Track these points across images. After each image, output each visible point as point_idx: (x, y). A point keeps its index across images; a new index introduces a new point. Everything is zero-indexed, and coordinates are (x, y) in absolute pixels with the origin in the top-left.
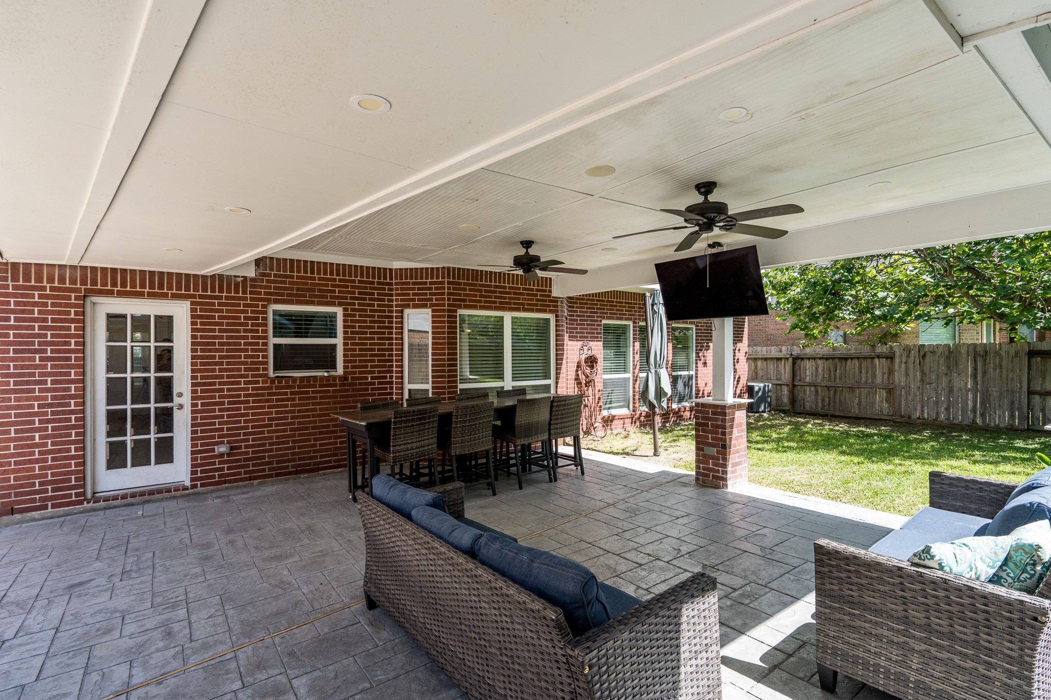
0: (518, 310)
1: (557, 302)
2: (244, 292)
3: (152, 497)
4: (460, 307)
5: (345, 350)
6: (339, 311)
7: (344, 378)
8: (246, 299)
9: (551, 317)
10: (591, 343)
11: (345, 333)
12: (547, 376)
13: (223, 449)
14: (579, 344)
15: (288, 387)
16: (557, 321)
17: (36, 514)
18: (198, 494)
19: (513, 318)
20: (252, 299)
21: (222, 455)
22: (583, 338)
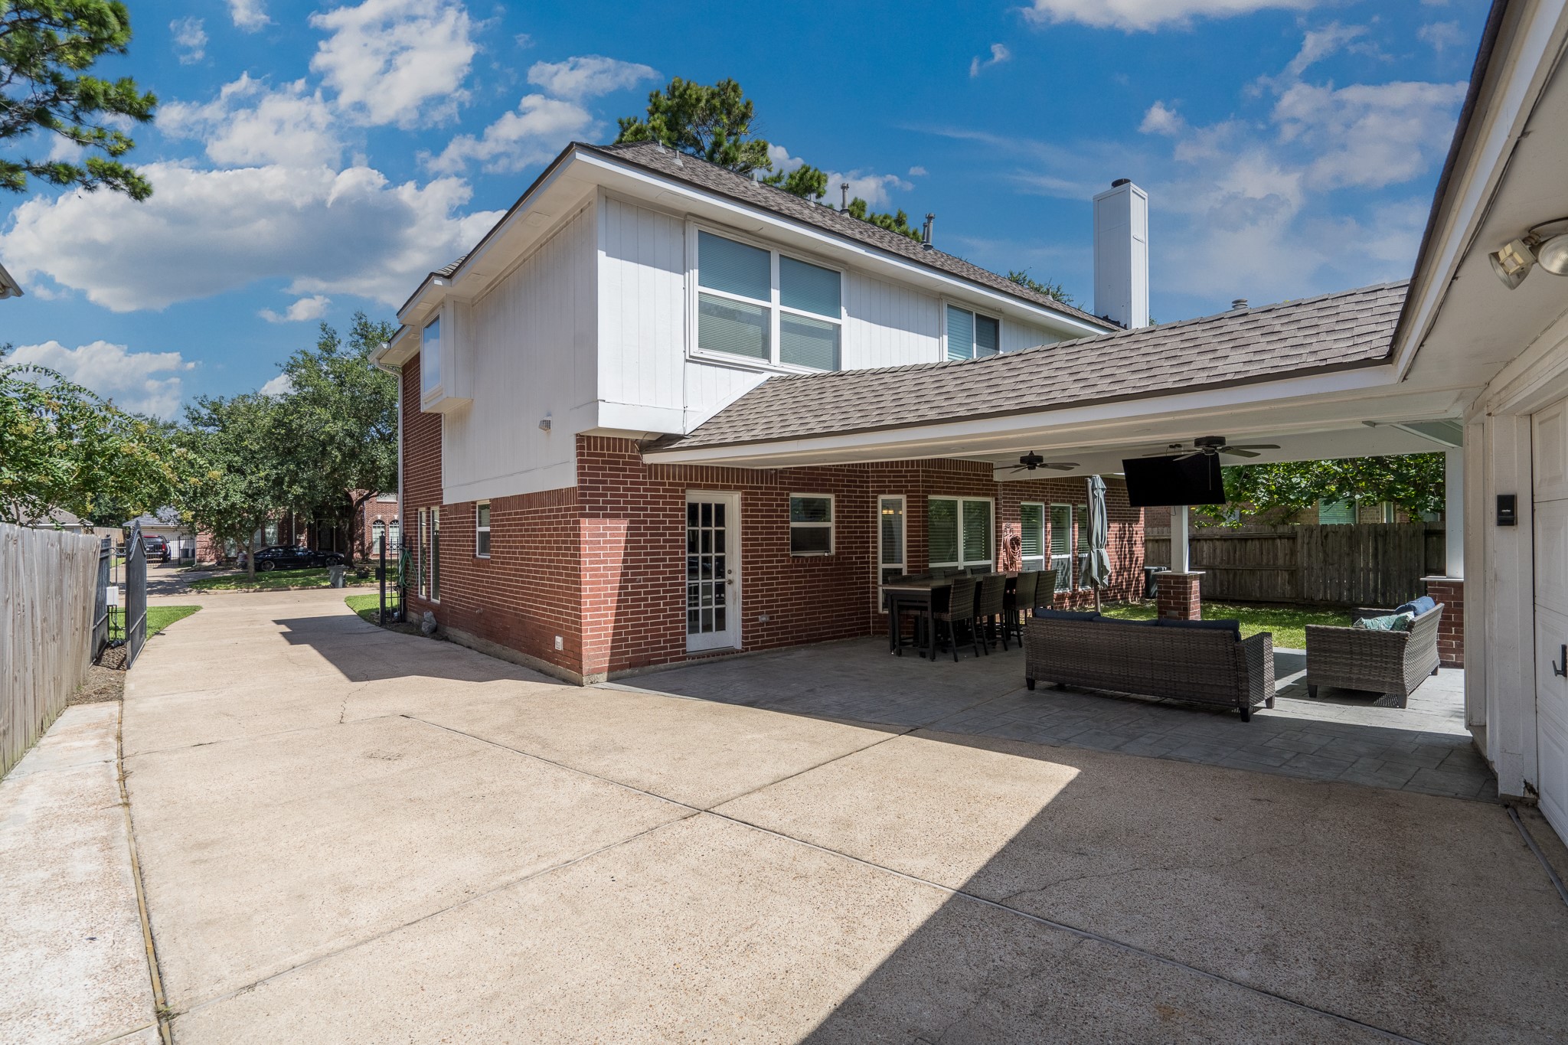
0: (969, 494)
1: (997, 486)
2: (776, 484)
3: (724, 657)
4: (929, 493)
5: (837, 533)
6: (832, 497)
7: (836, 558)
8: (776, 489)
9: (991, 500)
10: (1013, 525)
11: (837, 517)
12: (988, 557)
13: (763, 619)
15: (801, 566)
16: (996, 504)
17: (662, 666)
18: (749, 656)
19: (964, 502)
20: (781, 489)
21: (762, 624)
22: (1012, 519)
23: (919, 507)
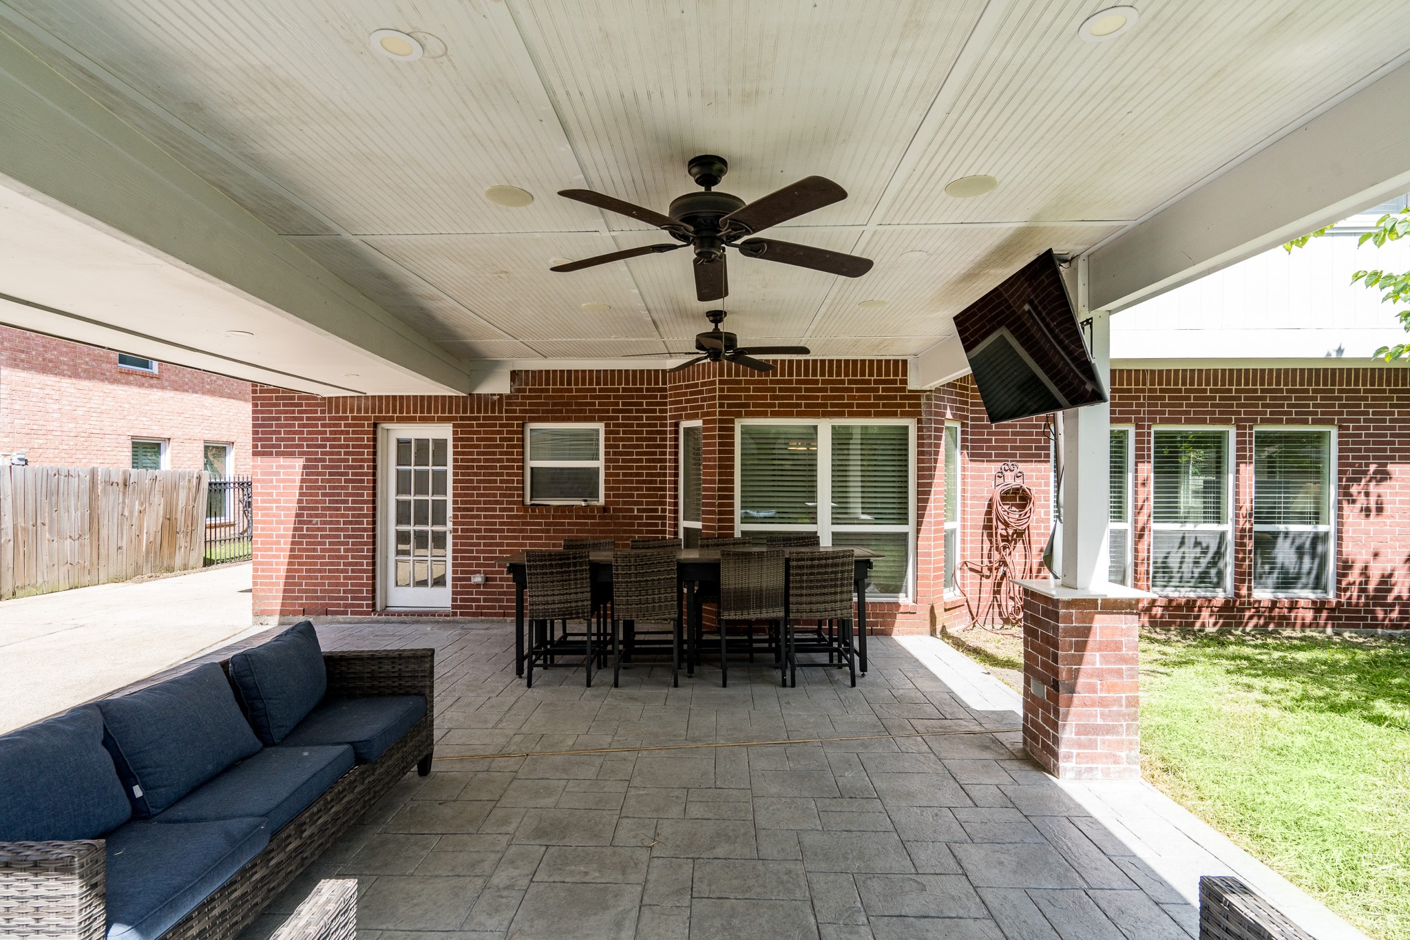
0: (840, 414)
1: (918, 398)
2: (501, 412)
3: (420, 618)
4: (739, 415)
5: (606, 475)
7: (604, 509)
8: (501, 419)
9: (911, 424)
10: (1021, 466)
11: (607, 453)
12: (904, 520)
13: (478, 579)
14: (995, 467)
15: (542, 517)
16: (920, 429)
17: (340, 618)
18: (457, 622)
19: (833, 427)
20: (508, 418)
21: (478, 585)
22: (1002, 456)
23: (713, 437)
